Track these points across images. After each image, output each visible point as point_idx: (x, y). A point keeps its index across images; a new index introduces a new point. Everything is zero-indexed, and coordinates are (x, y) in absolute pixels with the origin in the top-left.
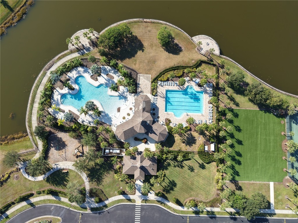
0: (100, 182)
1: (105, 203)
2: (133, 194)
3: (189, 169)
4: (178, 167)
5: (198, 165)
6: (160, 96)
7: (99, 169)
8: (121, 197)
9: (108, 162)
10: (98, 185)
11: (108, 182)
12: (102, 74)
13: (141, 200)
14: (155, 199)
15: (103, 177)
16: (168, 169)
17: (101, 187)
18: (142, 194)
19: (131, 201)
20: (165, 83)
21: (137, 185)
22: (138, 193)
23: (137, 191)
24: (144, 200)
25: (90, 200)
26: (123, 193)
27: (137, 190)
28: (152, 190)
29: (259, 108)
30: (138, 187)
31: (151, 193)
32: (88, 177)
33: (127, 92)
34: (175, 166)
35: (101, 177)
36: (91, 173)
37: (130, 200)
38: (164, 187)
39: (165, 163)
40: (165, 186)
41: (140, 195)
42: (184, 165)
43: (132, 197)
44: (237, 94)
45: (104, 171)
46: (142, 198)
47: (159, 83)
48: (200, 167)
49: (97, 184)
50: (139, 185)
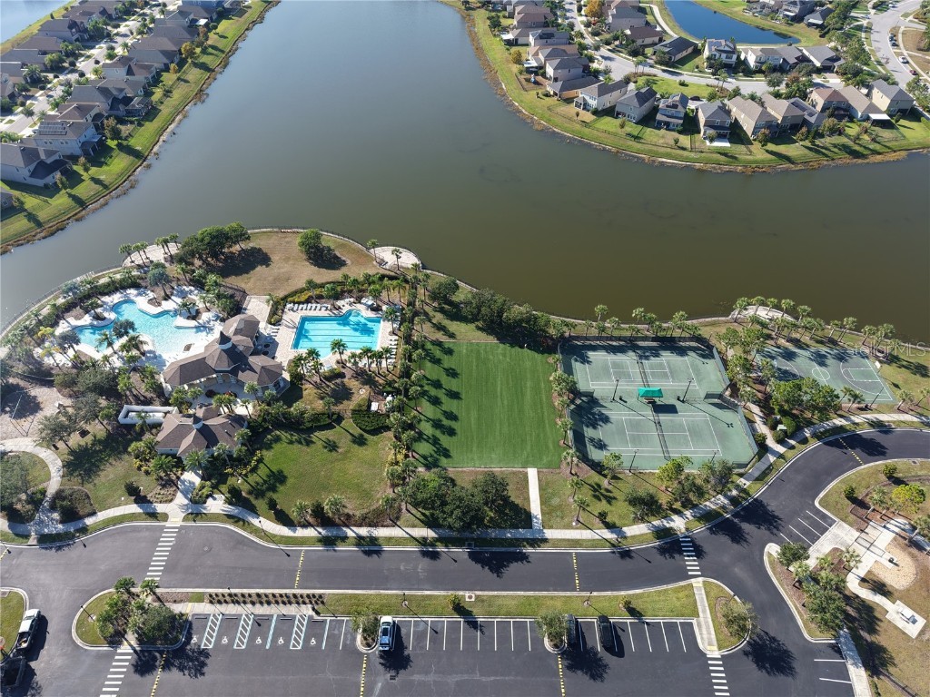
0: (90, 477)
1: (85, 523)
2: (166, 502)
3: (326, 447)
4: (300, 443)
5: (350, 437)
6: (287, 326)
7: (100, 451)
8: (134, 508)
9: (129, 437)
10: (82, 484)
11: (112, 476)
12: (173, 297)
13: (184, 515)
14: (223, 510)
15: (102, 467)
16: (272, 448)
17: (88, 488)
18: (191, 500)
19: (156, 517)
20: (301, 306)
21: (183, 482)
22: (180, 499)
23: (179, 495)
24: (192, 514)
25: (48, 517)
26: (141, 500)
27: (181, 492)
28: (220, 491)
29: (498, 339)
30: (185, 485)
31: (215, 499)
32: (64, 466)
33: (216, 320)
34: (291, 442)
35: (98, 467)
36: (76, 459)
37: (153, 515)
38: (253, 484)
39: (269, 436)
40: (258, 484)
41: (186, 502)
42: (314, 439)
43: (160, 508)
44: (452, 321)
45: (110, 456)
46: (187, 509)
47: (289, 306)
48: (354, 442)
49: (80, 481)
50: (190, 482)
